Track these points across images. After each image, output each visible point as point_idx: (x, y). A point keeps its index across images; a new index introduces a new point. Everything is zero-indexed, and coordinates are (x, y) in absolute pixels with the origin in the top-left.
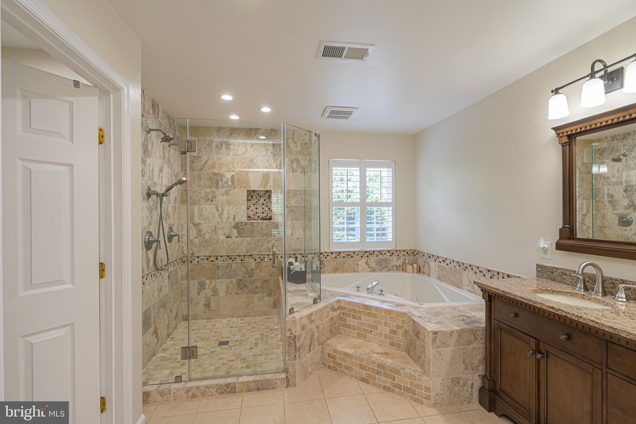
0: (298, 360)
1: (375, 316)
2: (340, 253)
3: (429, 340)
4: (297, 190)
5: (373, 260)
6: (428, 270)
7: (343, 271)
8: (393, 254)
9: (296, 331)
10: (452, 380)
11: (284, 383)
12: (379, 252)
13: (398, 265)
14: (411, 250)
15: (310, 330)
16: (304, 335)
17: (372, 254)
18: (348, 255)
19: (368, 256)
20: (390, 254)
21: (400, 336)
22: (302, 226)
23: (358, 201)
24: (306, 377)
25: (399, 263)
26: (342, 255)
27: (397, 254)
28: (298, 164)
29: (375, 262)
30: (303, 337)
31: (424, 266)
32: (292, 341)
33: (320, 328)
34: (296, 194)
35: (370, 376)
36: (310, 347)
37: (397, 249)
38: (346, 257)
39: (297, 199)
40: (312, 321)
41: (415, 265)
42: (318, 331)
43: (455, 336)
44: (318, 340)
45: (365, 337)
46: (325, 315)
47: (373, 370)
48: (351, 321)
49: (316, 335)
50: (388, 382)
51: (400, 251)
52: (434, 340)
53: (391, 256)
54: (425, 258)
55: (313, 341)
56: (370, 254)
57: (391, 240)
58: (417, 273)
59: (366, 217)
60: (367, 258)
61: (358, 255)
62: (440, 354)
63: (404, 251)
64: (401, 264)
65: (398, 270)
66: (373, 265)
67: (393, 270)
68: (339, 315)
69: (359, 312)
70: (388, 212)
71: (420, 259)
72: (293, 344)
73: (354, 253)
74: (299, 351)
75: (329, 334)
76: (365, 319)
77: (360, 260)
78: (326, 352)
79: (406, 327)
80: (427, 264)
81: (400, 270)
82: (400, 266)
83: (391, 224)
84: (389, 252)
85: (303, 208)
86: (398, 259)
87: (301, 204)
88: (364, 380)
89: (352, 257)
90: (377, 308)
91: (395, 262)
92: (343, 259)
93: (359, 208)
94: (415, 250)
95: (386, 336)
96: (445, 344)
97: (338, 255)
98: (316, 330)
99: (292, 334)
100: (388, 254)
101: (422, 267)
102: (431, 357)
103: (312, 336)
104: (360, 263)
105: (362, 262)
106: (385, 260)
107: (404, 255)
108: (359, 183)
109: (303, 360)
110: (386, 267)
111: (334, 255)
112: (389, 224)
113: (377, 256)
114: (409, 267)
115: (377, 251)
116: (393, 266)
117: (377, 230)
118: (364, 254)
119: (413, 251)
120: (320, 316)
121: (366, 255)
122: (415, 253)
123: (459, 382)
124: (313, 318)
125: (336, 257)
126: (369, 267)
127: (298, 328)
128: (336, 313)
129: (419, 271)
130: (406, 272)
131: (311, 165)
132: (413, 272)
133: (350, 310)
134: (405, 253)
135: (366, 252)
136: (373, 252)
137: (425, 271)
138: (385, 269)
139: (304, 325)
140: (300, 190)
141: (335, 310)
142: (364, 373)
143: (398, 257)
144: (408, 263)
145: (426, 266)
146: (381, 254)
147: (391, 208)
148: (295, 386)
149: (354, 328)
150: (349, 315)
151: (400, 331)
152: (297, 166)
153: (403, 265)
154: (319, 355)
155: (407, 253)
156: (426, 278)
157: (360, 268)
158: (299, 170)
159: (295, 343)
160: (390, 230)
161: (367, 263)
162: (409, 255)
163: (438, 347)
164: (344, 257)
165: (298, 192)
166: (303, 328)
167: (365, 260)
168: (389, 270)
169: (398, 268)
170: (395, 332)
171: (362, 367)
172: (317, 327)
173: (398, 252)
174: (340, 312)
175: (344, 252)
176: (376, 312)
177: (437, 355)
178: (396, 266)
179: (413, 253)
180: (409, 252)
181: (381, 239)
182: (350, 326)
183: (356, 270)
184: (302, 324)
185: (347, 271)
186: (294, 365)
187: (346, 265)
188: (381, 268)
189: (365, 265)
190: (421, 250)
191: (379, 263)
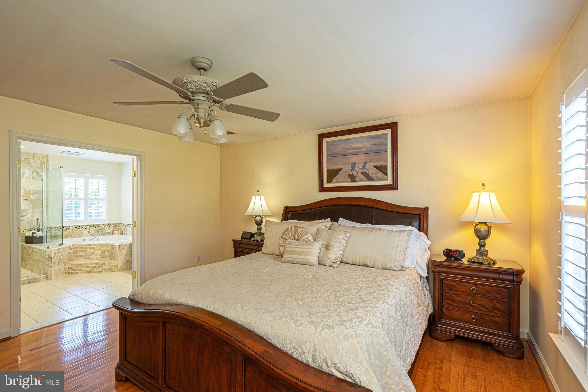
0: (53, 268)
1: (94, 248)
2: (70, 227)
3: (117, 248)
4: (36, 190)
5: (92, 230)
6: (126, 232)
7: (72, 237)
8: (106, 226)
9: (52, 255)
10: (126, 261)
11: (45, 278)
12: (97, 225)
13: (110, 232)
14: (118, 224)
15: (58, 256)
16: (56, 257)
17: (92, 227)
18: (75, 228)
19: (89, 228)
20: (104, 226)
21: (106, 253)
22: (41, 212)
23: (83, 197)
24: (56, 276)
25: (110, 230)
26: (71, 228)
27: (109, 226)
28: (38, 174)
29: (94, 231)
30: (55, 258)
31: (124, 231)
32: (49, 260)
33: (64, 256)
34: (36, 193)
35: (92, 270)
36: (58, 263)
37: (109, 223)
38: (74, 229)
39: (37, 195)
40: (60, 252)
41: (120, 231)
42: (63, 257)
43: (128, 246)
44: (62, 261)
45: (89, 258)
46: (66, 250)
47: (93, 267)
48: (80, 253)
49: (61, 259)
50: (100, 269)
51: (111, 224)
52: (119, 248)
53: (105, 227)
54: (125, 226)
55: (60, 261)
56: (91, 227)
57: (105, 218)
58: (121, 235)
59: (88, 206)
60: (89, 229)
61: (82, 227)
62: (122, 253)
63: (113, 224)
64: (111, 231)
65: (109, 234)
66: (93, 232)
67: (106, 235)
68: (73, 252)
69: (86, 248)
70: (103, 204)
71: (122, 228)
72: (50, 261)
73: (80, 226)
74: (53, 264)
75: (68, 260)
76: (88, 250)
77: (84, 230)
78: (67, 267)
79: (109, 249)
80: (126, 229)
81: (111, 234)
82: (111, 232)
83: (105, 210)
84: (103, 225)
85: (42, 201)
86: (109, 229)
87: (40, 198)
88: (88, 272)
89: (78, 229)
90: (95, 245)
91: (107, 230)
92: (72, 230)
93: (84, 201)
94: (120, 224)
95: (100, 255)
96: (123, 249)
97: (68, 228)
98: (61, 257)
99: (49, 256)
100: (103, 226)
101: (123, 231)
102: (118, 254)
103: (60, 259)
104: (84, 232)
105: (85, 232)
106: (101, 229)
107: (113, 226)
108: (84, 187)
109: (55, 268)
110: (102, 233)
111: (65, 228)
112: (104, 210)
113: (96, 228)
114: (116, 232)
115: (96, 225)
116: (106, 233)
117: (95, 214)
118: (87, 227)
119: (119, 224)
120: (64, 250)
121: (88, 227)
122: (120, 225)
123: (129, 262)
124: (60, 251)
125: (67, 229)
126: (90, 234)
127: (53, 254)
128: (72, 251)
129: (122, 233)
130: (114, 235)
131: (48, 175)
132: (118, 234)
133: (80, 248)
134: (114, 225)
135: (88, 226)
136: (93, 225)
137: (125, 233)
138: (101, 235)
139: (56, 253)
140: (39, 190)
141: (71, 249)
142: (88, 269)
143: (109, 227)
144: (116, 230)
145: (126, 231)
146: (98, 226)
147: (105, 201)
148: (51, 279)
149: (82, 256)
150: (79, 251)
151: (106, 251)
152: (37, 176)
153: (112, 232)
154: (63, 268)
155: (115, 225)
156: (126, 236)
157: (84, 235)
158: (38, 178)
159: (51, 260)
160: (105, 213)
161: (89, 232)
162: (117, 226)
163: (121, 250)
164: (73, 229)
165: (38, 191)
166: (55, 254)
167: (87, 230)
168: (104, 235)
169: (109, 233)
170: (104, 252)
171: (87, 267)
172: (62, 255)
173: (110, 225)
174: (74, 251)
175: (73, 226)
176: (94, 246)
177: (120, 253)
178: (108, 232)
179: (119, 225)
180: (117, 225)
181: (99, 218)
182: (80, 256)
183: (81, 236)
184: (55, 252)
185: (75, 237)
186: (51, 270)
187: (74, 234)
188: (98, 234)
189: (88, 233)
190: (123, 223)
191: (97, 231)
